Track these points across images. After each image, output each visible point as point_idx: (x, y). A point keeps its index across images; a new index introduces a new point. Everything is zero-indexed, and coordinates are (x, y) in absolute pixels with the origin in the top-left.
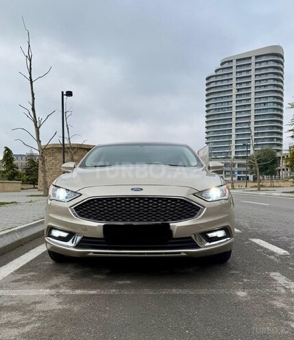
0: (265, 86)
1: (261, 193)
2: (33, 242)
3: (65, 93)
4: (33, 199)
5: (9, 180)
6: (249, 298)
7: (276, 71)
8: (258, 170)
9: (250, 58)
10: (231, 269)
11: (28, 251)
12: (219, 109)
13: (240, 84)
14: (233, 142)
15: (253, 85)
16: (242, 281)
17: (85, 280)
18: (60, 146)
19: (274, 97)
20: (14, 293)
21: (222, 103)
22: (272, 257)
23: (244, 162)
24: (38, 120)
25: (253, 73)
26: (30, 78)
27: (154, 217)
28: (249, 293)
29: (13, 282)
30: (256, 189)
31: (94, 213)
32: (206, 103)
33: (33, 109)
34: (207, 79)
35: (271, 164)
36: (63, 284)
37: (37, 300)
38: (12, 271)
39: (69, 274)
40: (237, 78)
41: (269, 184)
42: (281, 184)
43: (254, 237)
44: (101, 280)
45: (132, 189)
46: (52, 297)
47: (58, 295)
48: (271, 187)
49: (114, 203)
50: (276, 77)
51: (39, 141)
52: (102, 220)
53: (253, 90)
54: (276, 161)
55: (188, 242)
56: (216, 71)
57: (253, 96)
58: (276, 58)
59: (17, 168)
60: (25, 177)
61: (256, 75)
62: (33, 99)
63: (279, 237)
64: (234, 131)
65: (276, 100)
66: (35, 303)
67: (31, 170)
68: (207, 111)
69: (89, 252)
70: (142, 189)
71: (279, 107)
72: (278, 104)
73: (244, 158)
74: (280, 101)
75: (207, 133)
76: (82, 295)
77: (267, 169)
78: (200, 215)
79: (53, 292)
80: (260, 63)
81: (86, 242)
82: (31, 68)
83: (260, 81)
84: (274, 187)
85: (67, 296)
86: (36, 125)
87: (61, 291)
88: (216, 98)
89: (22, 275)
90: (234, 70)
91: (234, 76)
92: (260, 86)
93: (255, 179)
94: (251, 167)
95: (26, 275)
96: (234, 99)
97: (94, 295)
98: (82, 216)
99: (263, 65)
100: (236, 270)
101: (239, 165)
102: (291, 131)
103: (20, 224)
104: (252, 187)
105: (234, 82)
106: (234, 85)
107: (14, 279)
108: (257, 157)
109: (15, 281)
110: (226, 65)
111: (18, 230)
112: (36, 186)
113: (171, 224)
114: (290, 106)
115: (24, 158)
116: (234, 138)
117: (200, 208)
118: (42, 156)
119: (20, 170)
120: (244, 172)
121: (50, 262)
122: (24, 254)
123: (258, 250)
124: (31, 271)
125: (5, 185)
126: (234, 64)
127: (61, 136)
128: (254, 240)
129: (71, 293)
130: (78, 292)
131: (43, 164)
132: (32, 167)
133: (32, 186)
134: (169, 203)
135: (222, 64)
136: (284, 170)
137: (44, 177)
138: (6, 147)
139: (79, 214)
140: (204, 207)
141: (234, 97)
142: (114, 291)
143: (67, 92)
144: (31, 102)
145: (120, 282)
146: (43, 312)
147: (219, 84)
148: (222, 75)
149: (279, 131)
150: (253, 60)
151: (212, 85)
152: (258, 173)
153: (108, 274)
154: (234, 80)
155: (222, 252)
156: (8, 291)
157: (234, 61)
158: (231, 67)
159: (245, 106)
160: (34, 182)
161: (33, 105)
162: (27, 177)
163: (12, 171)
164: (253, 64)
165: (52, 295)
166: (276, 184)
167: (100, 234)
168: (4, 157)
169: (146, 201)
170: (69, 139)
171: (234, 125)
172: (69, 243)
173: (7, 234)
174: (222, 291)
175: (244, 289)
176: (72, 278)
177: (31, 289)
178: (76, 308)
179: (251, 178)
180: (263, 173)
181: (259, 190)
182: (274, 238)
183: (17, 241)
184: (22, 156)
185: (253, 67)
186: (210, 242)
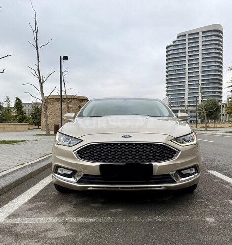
0: (209, 53)
1: (208, 133)
2: (40, 174)
3: (62, 58)
4: (38, 137)
5: (19, 122)
6: (217, 224)
7: (217, 43)
8: (205, 115)
9: (198, 33)
10: (198, 198)
11: (37, 182)
12: (176, 70)
13: (191, 52)
14: (186, 94)
15: (200, 52)
16: (209, 208)
17: (86, 209)
18: (58, 97)
19: (216, 62)
20: (29, 221)
21: (178, 66)
22: (227, 187)
23: (195, 109)
24: (42, 78)
25: (200, 44)
26: (36, 46)
27: (140, 158)
28: (216, 220)
29: (27, 211)
30: (204, 129)
31: (92, 155)
32: (166, 66)
33: (38, 70)
34: (167, 48)
35: (215, 111)
36: (67, 212)
37: (49, 227)
38: (26, 201)
39: (71, 203)
40: (189, 48)
41: (213, 125)
42: (222, 125)
43: (210, 170)
44: (98, 209)
45: (123, 137)
46: (60, 225)
47: (65, 223)
48: (214, 128)
49: (109, 147)
50: (217, 47)
51: (42, 93)
52: (99, 161)
53: (200, 57)
54: (218, 109)
55: (167, 178)
56: (174, 42)
57: (200, 61)
58: (217, 33)
59: (25, 113)
60: (31, 121)
61: (203, 46)
62: (39, 62)
63: (228, 169)
64: (186, 86)
65: (217, 64)
66: (47, 230)
67: (36, 114)
68: (167, 72)
69: (89, 187)
70: (130, 137)
71: (220, 69)
72: (219, 66)
73: (194, 106)
74: (220, 65)
75: (167, 88)
76: (84, 223)
77: (212, 114)
78: (176, 157)
79: (61, 219)
80: (206, 36)
81: (86, 179)
82: (37, 39)
83: (206, 50)
84: (217, 128)
85: (72, 224)
86: (40, 81)
87: (67, 219)
88: (173, 62)
89: (35, 204)
90: (187, 42)
91: (187, 46)
92: (206, 54)
93: (202, 122)
94: (200, 113)
95: (37, 204)
96: (187, 63)
97: (93, 222)
98: (83, 158)
99: (208, 38)
100: (202, 198)
101: (191, 112)
102: (230, 87)
103: (31, 160)
104: (201, 128)
105: (187, 50)
106: (187, 53)
107: (28, 208)
108: (205, 106)
109: (29, 210)
110: (181, 38)
111: (29, 165)
112: (39, 127)
113: (153, 164)
114: (229, 69)
115: (30, 106)
116: (187, 92)
117: (176, 151)
118: (45, 105)
119: (27, 114)
120: (195, 117)
121: (56, 192)
122: (34, 185)
123: (215, 181)
124: (41, 201)
125: (17, 126)
126: (187, 37)
127: (60, 89)
128: (211, 172)
129: (75, 221)
130: (81, 220)
131: (46, 111)
132: (37, 112)
133: (37, 127)
134: (152, 147)
135: (178, 37)
136: (223, 115)
137: (46, 121)
138: (17, 98)
139: (80, 156)
140: (179, 151)
141: (187, 61)
142: (109, 218)
143: (64, 57)
144: (37, 64)
145: (113, 211)
146: (54, 239)
147: (176, 52)
148: (178, 45)
149: (219, 86)
150: (201, 35)
151: (171, 52)
152: (206, 118)
153: (103, 203)
154: (187, 49)
155: (192, 185)
156: (23, 219)
157: (187, 35)
158: (185, 40)
159: (195, 68)
160: (38, 124)
161: (38, 66)
162: (33, 120)
163: (21, 115)
164: (201, 38)
165: (60, 223)
166: (218, 126)
167: (97, 172)
168: (15, 105)
169: (134, 146)
170: (65, 92)
171: (187, 82)
172: (72, 179)
173: (21, 169)
174: (195, 218)
175: (211, 215)
176: (75, 207)
177: (43, 217)
178: (81, 235)
179: (199, 121)
180: (209, 117)
181: (206, 130)
182: (225, 170)
183: (28, 175)
184: (29, 104)
185: (201, 40)
186: (183, 178)
